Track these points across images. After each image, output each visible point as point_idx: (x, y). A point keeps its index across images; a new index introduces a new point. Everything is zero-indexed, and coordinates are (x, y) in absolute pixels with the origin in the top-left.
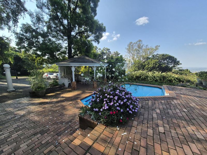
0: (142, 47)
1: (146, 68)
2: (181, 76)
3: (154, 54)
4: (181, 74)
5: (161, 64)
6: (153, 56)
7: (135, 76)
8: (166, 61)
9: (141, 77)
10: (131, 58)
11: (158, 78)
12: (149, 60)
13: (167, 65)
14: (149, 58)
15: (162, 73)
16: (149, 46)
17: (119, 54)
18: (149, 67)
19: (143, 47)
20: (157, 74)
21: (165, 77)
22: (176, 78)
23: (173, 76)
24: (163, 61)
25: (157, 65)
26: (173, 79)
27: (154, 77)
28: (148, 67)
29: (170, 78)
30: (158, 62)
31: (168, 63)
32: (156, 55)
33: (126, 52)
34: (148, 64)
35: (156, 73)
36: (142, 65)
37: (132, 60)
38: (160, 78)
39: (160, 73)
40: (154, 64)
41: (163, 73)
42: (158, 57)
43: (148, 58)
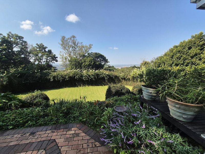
0: (77, 44)
1: (83, 66)
2: (110, 72)
3: (89, 52)
4: (110, 70)
5: (96, 62)
6: (88, 54)
7: (67, 77)
8: (99, 59)
9: (75, 77)
10: (67, 55)
11: (92, 77)
12: (85, 58)
13: (100, 63)
14: (86, 56)
15: (95, 71)
16: (84, 44)
17: (46, 47)
18: (86, 64)
19: (79, 44)
20: (92, 72)
21: (99, 75)
22: (107, 75)
23: (105, 73)
24: (97, 59)
25: (93, 63)
26: (105, 76)
27: (89, 75)
28: (84, 65)
29: (103, 75)
30: (92, 60)
31: (100, 61)
32: (91, 54)
33: (60, 48)
34: (85, 62)
35: (90, 71)
36: (79, 62)
37: (69, 58)
38: (94, 76)
39: (94, 70)
40: (89, 61)
41: (97, 71)
42: (92, 55)
43: (84, 56)
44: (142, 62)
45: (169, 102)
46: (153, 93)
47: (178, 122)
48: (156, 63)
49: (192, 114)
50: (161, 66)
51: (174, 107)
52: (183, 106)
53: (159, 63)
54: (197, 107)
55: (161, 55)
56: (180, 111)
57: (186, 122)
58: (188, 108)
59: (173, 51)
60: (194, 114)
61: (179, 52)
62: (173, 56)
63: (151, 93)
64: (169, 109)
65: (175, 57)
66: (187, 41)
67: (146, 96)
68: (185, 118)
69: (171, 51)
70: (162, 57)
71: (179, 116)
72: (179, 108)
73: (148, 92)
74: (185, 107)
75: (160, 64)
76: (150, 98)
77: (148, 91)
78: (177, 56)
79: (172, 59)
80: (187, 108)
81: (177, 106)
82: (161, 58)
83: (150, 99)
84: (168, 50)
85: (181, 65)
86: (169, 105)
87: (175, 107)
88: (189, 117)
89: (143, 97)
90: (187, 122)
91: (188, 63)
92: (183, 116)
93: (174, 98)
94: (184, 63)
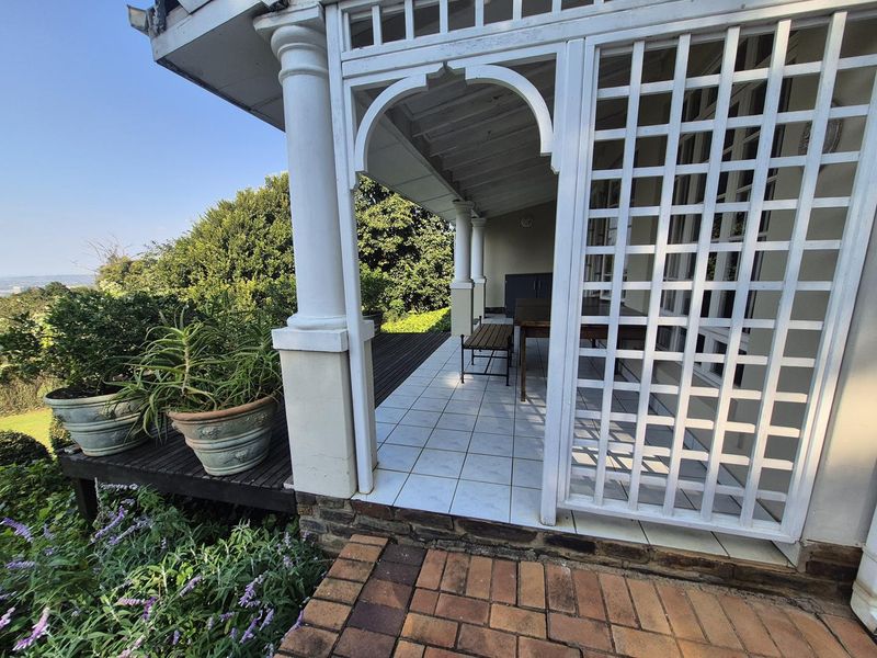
44: (105, 262)
45: (182, 428)
46: (123, 414)
47: (229, 484)
48: (166, 266)
49: (258, 434)
50: (196, 280)
51: (200, 438)
52: (224, 423)
53: (183, 269)
54: (261, 407)
55: (184, 235)
56: (224, 444)
57: (248, 470)
58: (239, 421)
59: (221, 221)
60: (263, 431)
61: (243, 226)
62: (225, 240)
63: (113, 415)
64: (197, 453)
65: (234, 244)
66: (256, 193)
67: (91, 438)
68: (243, 460)
69: (216, 219)
70: (188, 242)
71: (227, 463)
72: (216, 435)
73: (94, 420)
74: (230, 423)
75: (189, 272)
76: (119, 441)
77: (91, 412)
78: (240, 242)
79: (227, 251)
80: (236, 423)
81: (207, 430)
82: (184, 244)
83: (119, 448)
84: (204, 217)
85: (258, 274)
86: (189, 442)
87: (202, 436)
88: (254, 446)
89: (79, 451)
90: (254, 467)
91: (278, 268)
92: (238, 455)
93: (194, 406)
94: (265, 266)
